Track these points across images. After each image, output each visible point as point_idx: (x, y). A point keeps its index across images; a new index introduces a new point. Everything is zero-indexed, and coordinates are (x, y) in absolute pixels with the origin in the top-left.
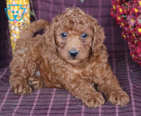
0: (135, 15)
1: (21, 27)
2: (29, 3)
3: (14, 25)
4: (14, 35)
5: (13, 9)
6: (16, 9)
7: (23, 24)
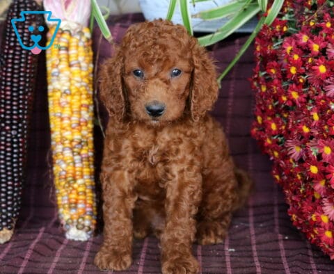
0: (302, 137)
1: (75, 147)
2: (92, 102)
3: (63, 144)
4: (62, 162)
5: (61, 113)
6: (67, 113)
7: (80, 143)
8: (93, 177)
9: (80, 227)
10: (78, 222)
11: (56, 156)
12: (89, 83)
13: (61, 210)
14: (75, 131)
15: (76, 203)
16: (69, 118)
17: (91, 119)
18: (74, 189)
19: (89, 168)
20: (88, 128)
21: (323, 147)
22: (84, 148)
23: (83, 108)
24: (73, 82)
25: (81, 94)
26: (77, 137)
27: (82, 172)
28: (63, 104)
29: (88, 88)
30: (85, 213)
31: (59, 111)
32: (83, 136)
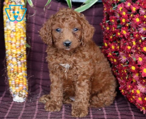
1: (18, 57)
2: (25, 36)
3: (12, 55)
4: (11, 64)
5: (11, 41)
6: (14, 41)
7: (20, 55)
8: (26, 72)
9: (20, 96)
10: (20, 94)
11: (9, 61)
12: (24, 27)
13: (11, 87)
14: (18, 49)
15: (19, 84)
16: (15, 43)
17: (25, 44)
18: (17, 77)
19: (24, 67)
20: (24, 48)
21: (138, 58)
22: (22, 58)
23: (21, 39)
24: (17, 26)
25: (21, 32)
26: (19, 52)
27: (21, 69)
28: (12, 37)
29: (24, 29)
30: (23, 89)
31: (10, 40)
32: (21, 52)
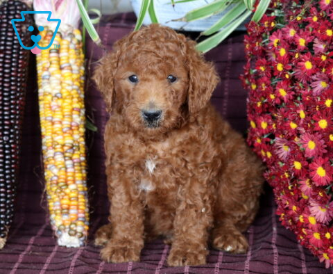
1: (66, 152)
2: (83, 106)
3: (54, 148)
4: (53, 167)
5: (52, 117)
6: (58, 117)
7: (72, 148)
8: (85, 182)
9: (73, 233)
10: (71, 229)
11: (47, 161)
12: (81, 86)
13: (53, 216)
14: (66, 135)
15: (68, 209)
16: (61, 122)
17: (83, 123)
18: (66, 194)
19: (81, 173)
20: (80, 133)
22: (76, 152)
23: (74, 112)
24: (64, 85)
25: (72, 98)
26: (69, 141)
27: (74, 176)
28: (53, 108)
29: (79, 92)
30: (77, 219)
31: (50, 115)
32: (74, 141)
